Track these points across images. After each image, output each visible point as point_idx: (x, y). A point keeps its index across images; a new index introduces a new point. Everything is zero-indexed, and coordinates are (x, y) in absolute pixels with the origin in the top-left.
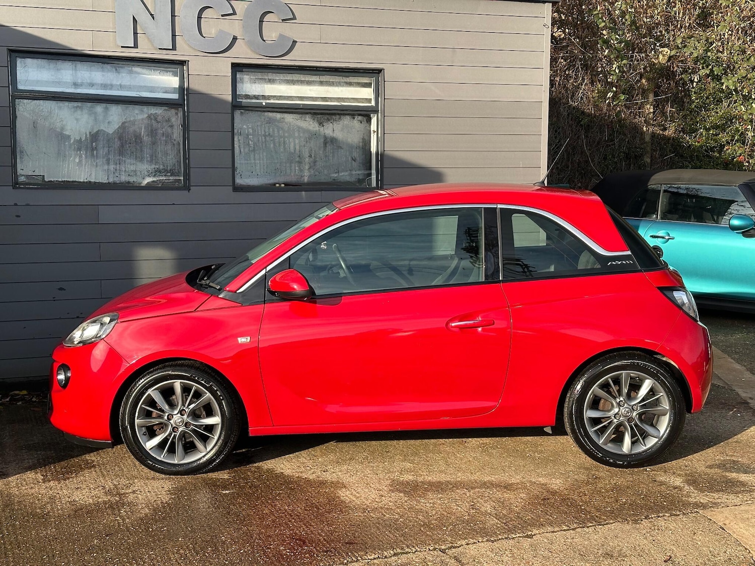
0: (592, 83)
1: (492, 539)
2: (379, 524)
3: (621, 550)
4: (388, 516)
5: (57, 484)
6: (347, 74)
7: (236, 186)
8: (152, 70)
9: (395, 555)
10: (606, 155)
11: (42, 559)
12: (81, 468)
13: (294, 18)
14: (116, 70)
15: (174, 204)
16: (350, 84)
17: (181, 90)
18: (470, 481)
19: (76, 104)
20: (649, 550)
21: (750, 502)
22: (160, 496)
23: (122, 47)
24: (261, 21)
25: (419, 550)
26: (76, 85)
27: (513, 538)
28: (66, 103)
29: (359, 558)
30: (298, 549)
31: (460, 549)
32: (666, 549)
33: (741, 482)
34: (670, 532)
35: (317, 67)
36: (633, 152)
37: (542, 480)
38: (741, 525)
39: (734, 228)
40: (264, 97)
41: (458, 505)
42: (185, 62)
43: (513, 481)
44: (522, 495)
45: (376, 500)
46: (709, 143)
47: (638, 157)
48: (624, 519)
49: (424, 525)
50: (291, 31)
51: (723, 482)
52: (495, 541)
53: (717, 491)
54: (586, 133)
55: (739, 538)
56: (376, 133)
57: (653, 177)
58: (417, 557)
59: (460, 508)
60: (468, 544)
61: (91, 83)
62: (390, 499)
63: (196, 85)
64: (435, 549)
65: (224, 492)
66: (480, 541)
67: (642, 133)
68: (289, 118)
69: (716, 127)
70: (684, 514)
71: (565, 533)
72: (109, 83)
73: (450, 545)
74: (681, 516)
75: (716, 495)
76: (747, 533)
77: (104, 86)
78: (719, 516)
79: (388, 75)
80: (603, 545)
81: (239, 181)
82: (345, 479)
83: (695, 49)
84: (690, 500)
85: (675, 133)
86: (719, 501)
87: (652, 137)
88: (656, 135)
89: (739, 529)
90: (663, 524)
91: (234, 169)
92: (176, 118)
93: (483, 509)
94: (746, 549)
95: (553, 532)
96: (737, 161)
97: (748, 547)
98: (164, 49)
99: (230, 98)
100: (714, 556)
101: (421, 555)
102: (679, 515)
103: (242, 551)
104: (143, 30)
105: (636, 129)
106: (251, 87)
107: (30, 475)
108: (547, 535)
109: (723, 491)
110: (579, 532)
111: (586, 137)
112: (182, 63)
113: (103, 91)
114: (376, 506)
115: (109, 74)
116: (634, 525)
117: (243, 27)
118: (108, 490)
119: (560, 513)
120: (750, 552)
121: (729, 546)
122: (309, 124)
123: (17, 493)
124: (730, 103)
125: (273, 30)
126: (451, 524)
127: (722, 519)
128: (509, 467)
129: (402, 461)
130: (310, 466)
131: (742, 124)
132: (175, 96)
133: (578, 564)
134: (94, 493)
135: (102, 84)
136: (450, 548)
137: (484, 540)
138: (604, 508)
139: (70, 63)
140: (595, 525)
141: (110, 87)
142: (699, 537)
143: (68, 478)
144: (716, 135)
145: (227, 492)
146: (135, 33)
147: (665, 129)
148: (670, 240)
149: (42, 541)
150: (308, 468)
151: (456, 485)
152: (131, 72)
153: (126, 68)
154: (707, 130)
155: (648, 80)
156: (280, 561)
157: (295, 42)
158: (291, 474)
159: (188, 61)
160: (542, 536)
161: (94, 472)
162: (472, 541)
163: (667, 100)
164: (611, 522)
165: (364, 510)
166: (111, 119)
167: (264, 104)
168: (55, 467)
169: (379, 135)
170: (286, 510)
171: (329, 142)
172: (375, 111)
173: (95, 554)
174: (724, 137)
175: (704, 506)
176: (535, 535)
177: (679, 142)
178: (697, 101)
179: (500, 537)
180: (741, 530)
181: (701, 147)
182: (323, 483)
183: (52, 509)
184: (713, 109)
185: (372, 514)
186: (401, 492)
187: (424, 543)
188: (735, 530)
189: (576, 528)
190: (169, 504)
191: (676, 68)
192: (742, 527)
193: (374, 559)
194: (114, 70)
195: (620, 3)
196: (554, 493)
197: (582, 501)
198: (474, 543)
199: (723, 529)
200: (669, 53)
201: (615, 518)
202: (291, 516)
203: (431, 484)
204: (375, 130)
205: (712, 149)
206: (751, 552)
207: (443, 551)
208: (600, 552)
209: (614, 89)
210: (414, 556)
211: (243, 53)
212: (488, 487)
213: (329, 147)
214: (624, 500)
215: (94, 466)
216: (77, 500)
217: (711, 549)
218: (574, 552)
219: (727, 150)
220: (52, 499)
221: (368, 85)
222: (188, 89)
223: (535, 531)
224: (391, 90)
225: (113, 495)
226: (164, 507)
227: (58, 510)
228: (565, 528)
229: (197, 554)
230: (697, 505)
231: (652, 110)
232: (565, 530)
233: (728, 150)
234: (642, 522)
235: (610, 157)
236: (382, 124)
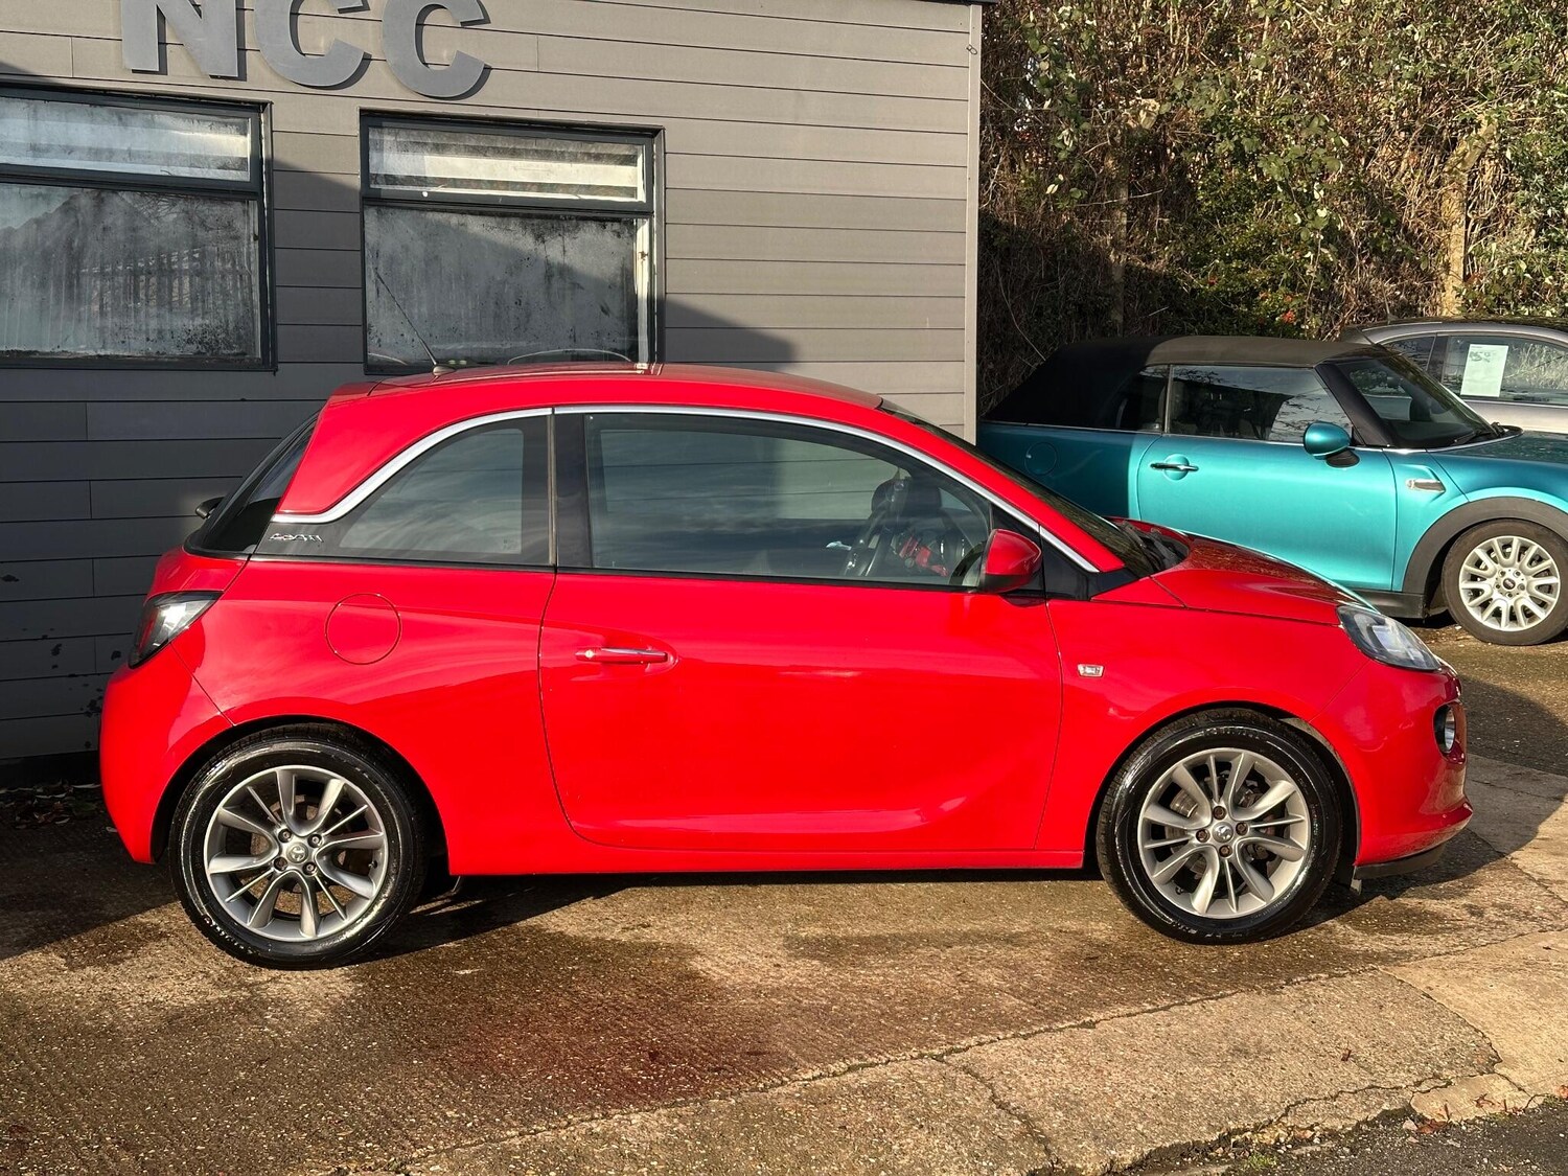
0: (1012, 165)
1: (1022, 1033)
2: (795, 1016)
3: (1260, 1042)
4: (806, 1001)
5: (102, 972)
6: (590, 137)
7: (369, 362)
8: (196, 122)
9: (850, 1069)
10: (1040, 308)
11: (145, 1114)
12: (139, 940)
13: (486, 20)
14: (120, 119)
15: (243, 400)
16: (598, 158)
17: (258, 163)
18: (937, 932)
19: (36, 190)
20: (1308, 1039)
21: (1460, 948)
22: (332, 986)
23: (134, 71)
24: (420, 25)
25: (892, 1058)
26: (35, 149)
27: (1061, 1030)
28: (16, 188)
29: (786, 1079)
30: (658, 1069)
31: (969, 1053)
32: (1338, 1037)
33: (1432, 914)
34: (1338, 1006)
35: (530, 122)
36: (1092, 303)
37: (1072, 925)
38: (1460, 989)
39: (1312, 449)
40: (422, 181)
41: (932, 977)
42: (265, 104)
43: (1016, 929)
44: (1047, 953)
45: (771, 974)
46: (1231, 286)
47: (1101, 313)
48: (1249, 986)
49: (883, 1014)
50: (479, 46)
51: (1401, 915)
52: (1029, 1035)
53: (1397, 931)
54: (1002, 263)
55: (1460, 1012)
56: (646, 258)
57: (1154, 351)
58: (893, 1072)
59: (938, 982)
60: (980, 1044)
61: (67, 147)
62: (796, 971)
63: (287, 152)
64: (921, 1056)
65: (462, 973)
66: (1001, 1037)
67: (1108, 266)
68: (476, 225)
69: (1242, 255)
70: (1352, 973)
71: (1151, 1015)
72: (105, 147)
73: (949, 1046)
74: (1349, 977)
75: (1396, 938)
76: (1472, 1003)
77: (96, 153)
78: (1419, 976)
79: (672, 140)
80: (1226, 1035)
81: (375, 354)
82: (694, 939)
83: (1208, 101)
84: (1353, 947)
85: (1168, 266)
86: (1406, 948)
87: (1126, 272)
88: (1134, 269)
89: (1455, 994)
90: (1322, 993)
91: (366, 328)
92: (246, 221)
93: (983, 981)
94: (1477, 1030)
95: (1129, 1015)
96: (1281, 321)
97: (1479, 1027)
98: (222, 78)
99: (356, 182)
100: (1425, 1046)
101: (900, 1066)
102: (1344, 976)
103: (550, 1078)
104: (177, 38)
105: (1097, 259)
106: (399, 160)
107: (35, 958)
108: (1122, 1020)
109: (1406, 930)
110: (1176, 1014)
111: (1004, 271)
112: (258, 107)
113: (92, 163)
114: (775, 985)
115: (106, 127)
116: (1270, 997)
117: (384, 36)
118: (219, 979)
119: (1130, 981)
120: (1484, 1036)
121: (1446, 1027)
122: (518, 238)
123: (24, 991)
124: (1268, 208)
125: (445, 44)
126: (933, 1011)
127: (1423, 980)
128: (1001, 904)
129: (791, 903)
130: (611, 918)
131: (1289, 249)
132: (244, 176)
133: (1191, 1069)
134: (190, 985)
135: (90, 149)
136: (949, 1053)
137: (1008, 1036)
138: (1206, 968)
139: (23, 104)
140: (1202, 1000)
141: (107, 154)
142: (1390, 1013)
143: (122, 960)
144: (1243, 270)
145: (467, 972)
146: (162, 44)
147: (1150, 258)
148: (1189, 473)
149: (127, 1078)
150: (610, 922)
151: (913, 941)
152: (151, 124)
153: (140, 116)
154: (1228, 261)
155: (1119, 160)
156: (633, 1090)
157: (487, 69)
158: (581, 935)
159: (272, 103)
160: (1113, 1023)
161: (170, 947)
162: (986, 1038)
163: (1153, 201)
164: (1229, 992)
165: (756, 993)
166: (108, 221)
167: (425, 194)
168: (80, 940)
169: (655, 262)
170: (602, 1001)
171: (556, 274)
172: (644, 212)
173: (253, 1098)
174: (1258, 275)
175: (1383, 958)
176: (1097, 1022)
177: (1174, 283)
178: (1207, 204)
179: (1036, 1029)
180: (1460, 997)
181: (1217, 293)
182: (651, 949)
183: (117, 1018)
184: (1236, 220)
185: (773, 1000)
186: (813, 957)
187: (895, 1045)
188: (1449, 998)
189: (1169, 1007)
190: (358, 1000)
191: (1171, 139)
192: (1461, 992)
193: (814, 1078)
194: (115, 118)
195: (1069, 8)
196: (1104, 947)
197: (1161, 959)
198: (992, 1041)
199: (1428, 997)
200: (1158, 108)
201: (1234, 985)
202: (618, 1010)
203: (864, 941)
204: (646, 251)
205: (1235, 299)
206: (1488, 1035)
207: (939, 1058)
208: (1225, 1046)
209: (1061, 177)
210: (887, 1070)
211: (383, 89)
212: (975, 943)
213: (556, 284)
214: (1237, 954)
215: (163, 935)
216: (161, 999)
217: (1417, 1033)
218: (1177, 1048)
219: (1263, 299)
220: (107, 1000)
221: (629, 160)
222: (270, 162)
223: (1096, 1016)
224: (678, 172)
225: (233, 988)
226: (352, 1005)
227: (131, 1021)
228: (1149, 1007)
229: (463, 1086)
230: (1369, 957)
231: (1125, 221)
232: (1149, 1011)
233: (1266, 299)
234: (1284, 991)
235: (1049, 311)
236: (659, 238)
